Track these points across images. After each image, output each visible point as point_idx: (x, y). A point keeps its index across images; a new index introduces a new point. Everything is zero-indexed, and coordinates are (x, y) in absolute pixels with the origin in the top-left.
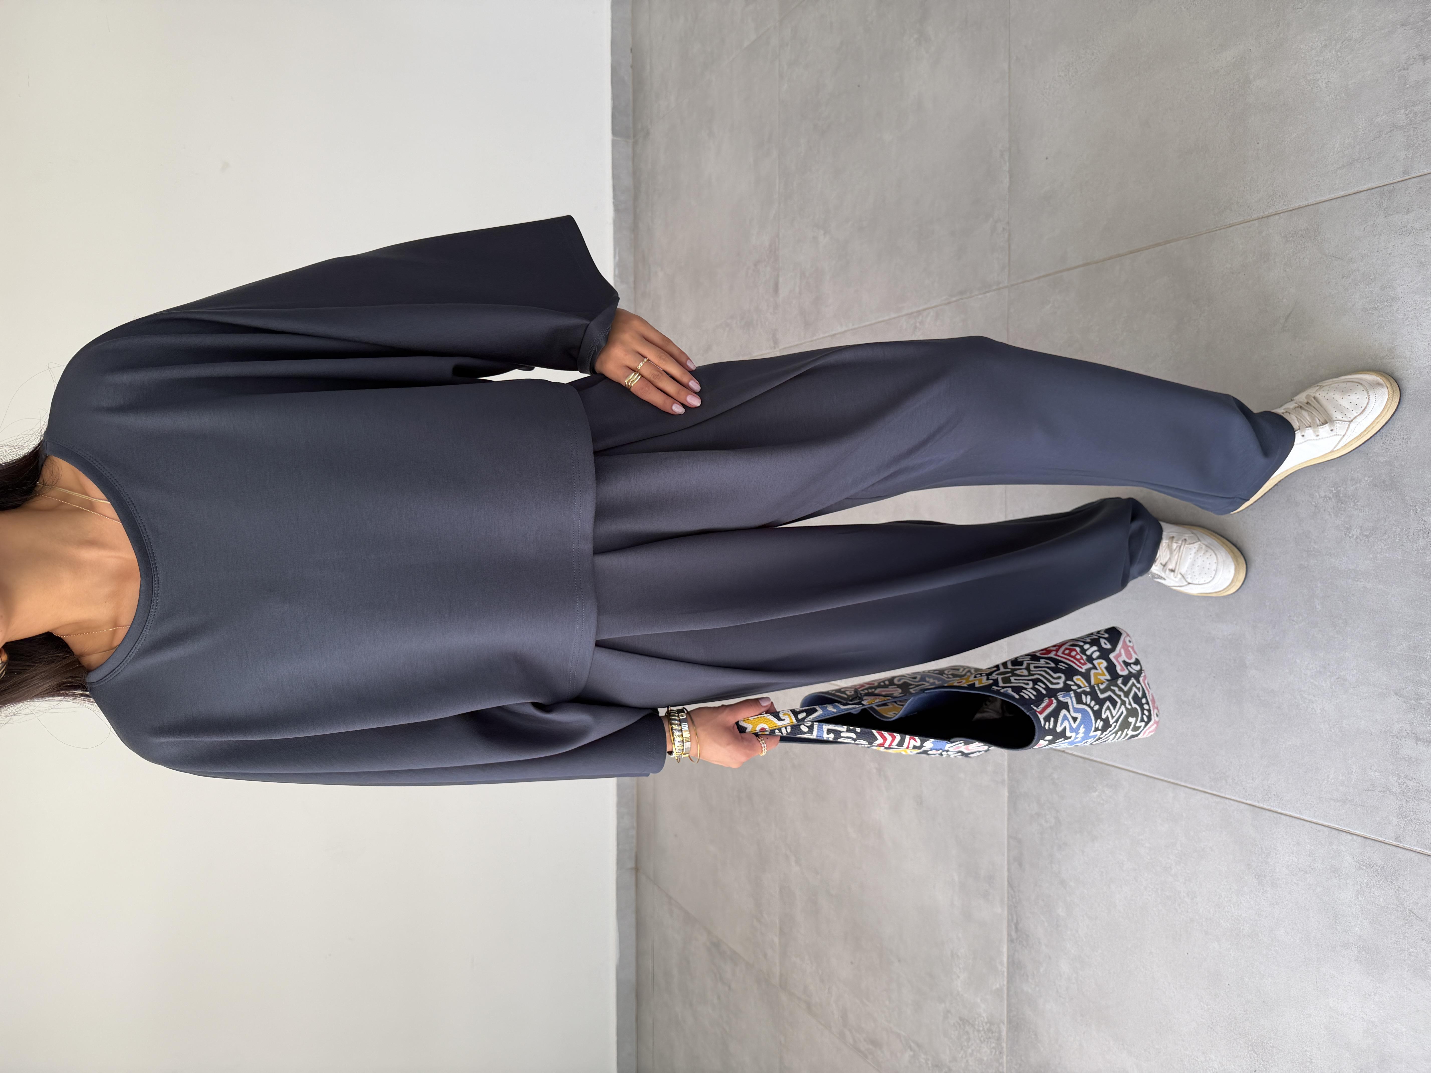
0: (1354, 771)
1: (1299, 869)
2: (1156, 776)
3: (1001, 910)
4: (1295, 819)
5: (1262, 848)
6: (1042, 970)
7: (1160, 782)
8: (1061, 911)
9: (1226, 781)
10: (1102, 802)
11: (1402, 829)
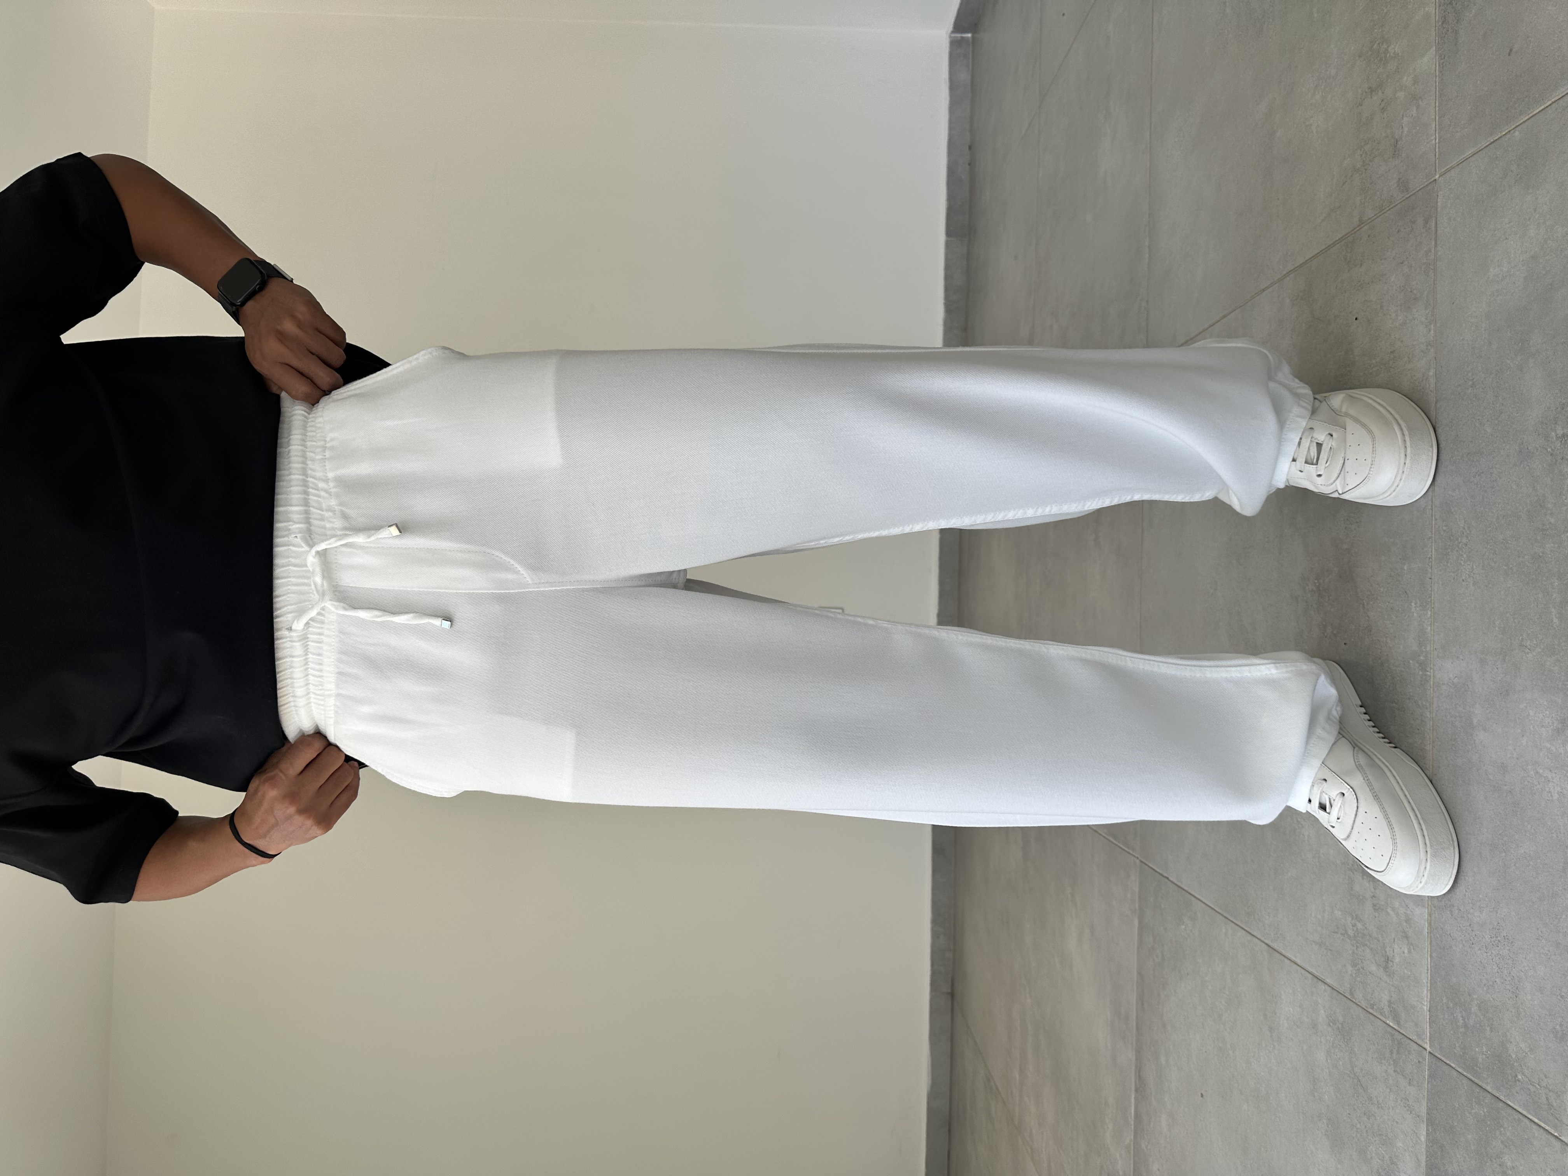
0: (1326, 908)
1: (1294, 1022)
2: (1216, 909)
3: (1132, 1055)
4: (1292, 964)
5: (1273, 995)
6: (1152, 1125)
7: (1218, 915)
8: (1163, 1059)
9: (1254, 916)
10: (1186, 936)
11: (1354, 980)
